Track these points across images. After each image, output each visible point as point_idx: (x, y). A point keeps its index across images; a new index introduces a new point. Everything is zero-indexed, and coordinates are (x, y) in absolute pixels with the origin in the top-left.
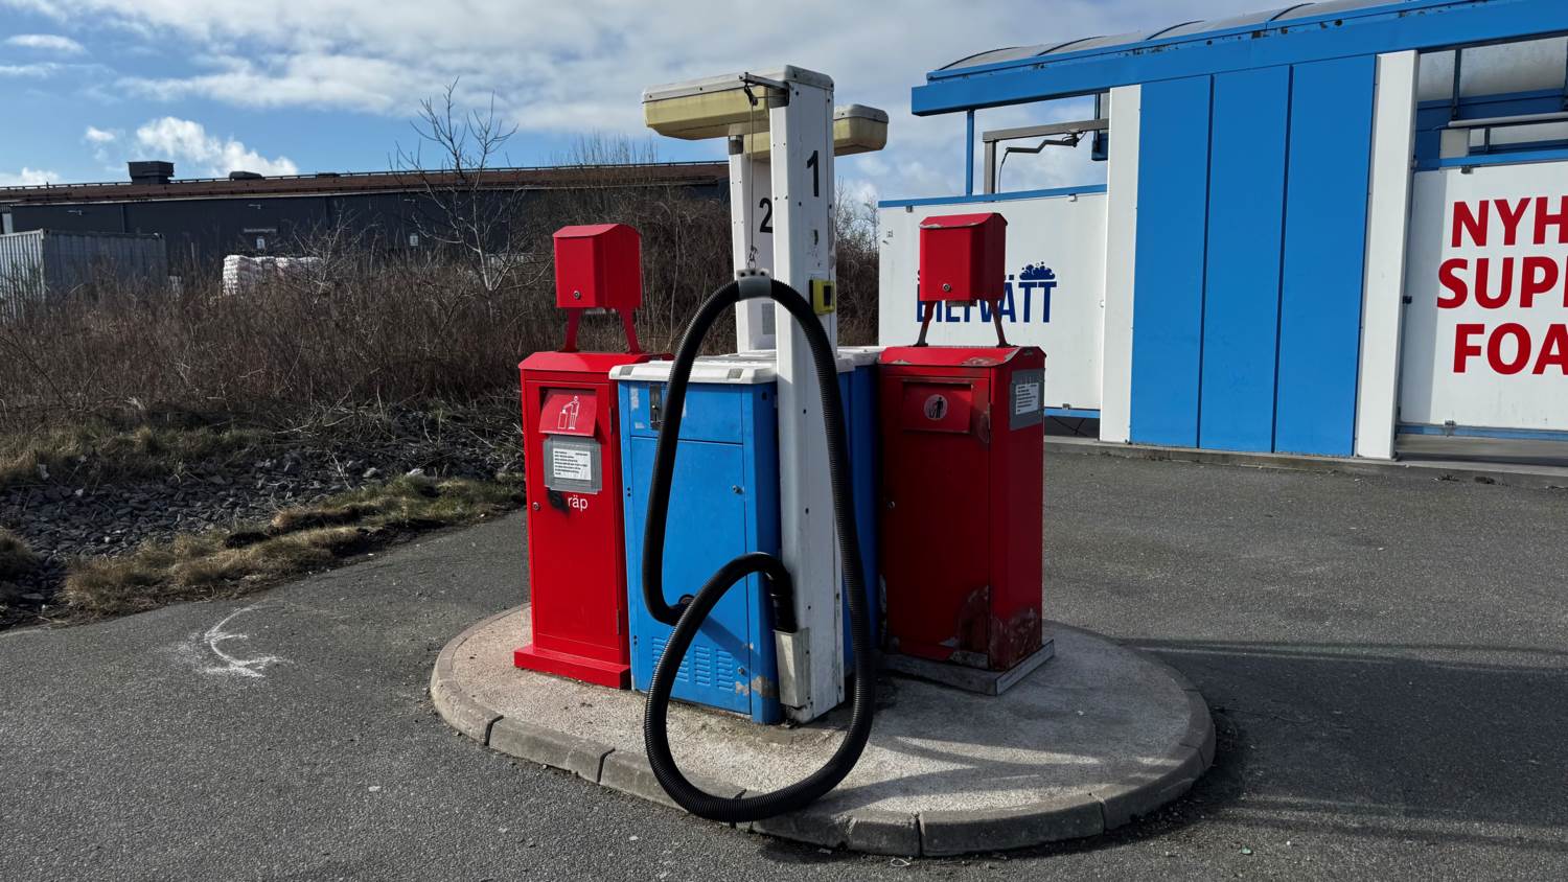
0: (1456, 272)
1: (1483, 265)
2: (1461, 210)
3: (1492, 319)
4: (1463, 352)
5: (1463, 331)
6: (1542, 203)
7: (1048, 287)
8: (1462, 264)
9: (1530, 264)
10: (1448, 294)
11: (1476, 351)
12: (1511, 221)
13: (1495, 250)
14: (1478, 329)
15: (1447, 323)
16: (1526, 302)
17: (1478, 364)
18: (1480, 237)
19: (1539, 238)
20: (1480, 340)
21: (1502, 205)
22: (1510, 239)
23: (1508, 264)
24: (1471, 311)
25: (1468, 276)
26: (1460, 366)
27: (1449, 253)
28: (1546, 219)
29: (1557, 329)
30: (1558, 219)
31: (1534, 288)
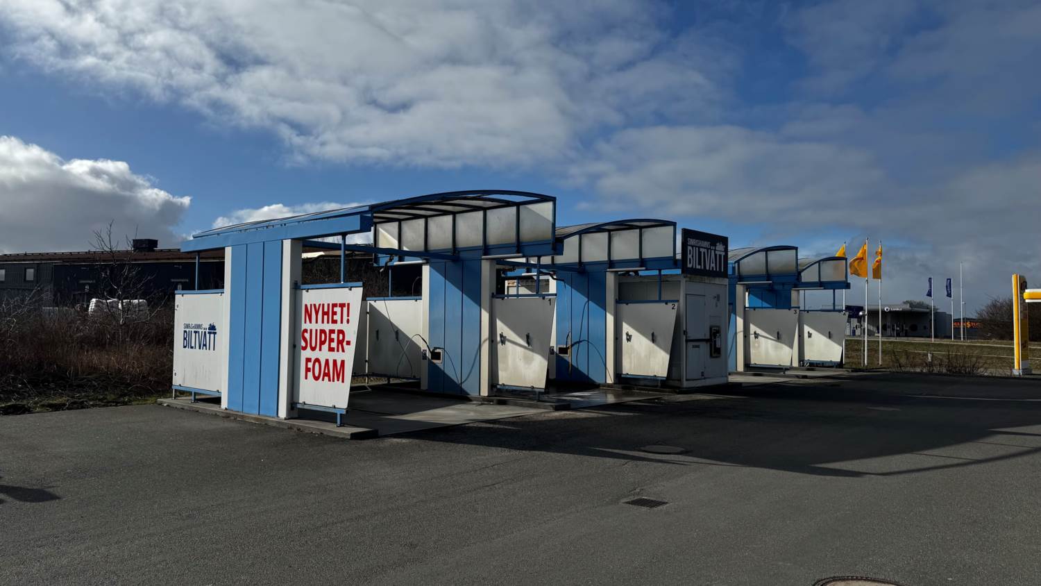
0: (305, 334)
1: (311, 332)
3: (313, 356)
4: (308, 370)
5: (308, 360)
6: (323, 306)
7: (214, 334)
8: (306, 331)
9: (322, 332)
10: (303, 344)
11: (310, 370)
12: (317, 313)
13: (314, 325)
14: (310, 360)
15: (307, 354)
16: (320, 350)
17: (310, 376)
18: (310, 320)
19: (323, 321)
20: (310, 365)
21: (315, 305)
22: (317, 321)
23: (316, 330)
24: (309, 352)
25: (307, 335)
26: (306, 378)
27: (304, 326)
28: (324, 313)
29: (327, 361)
30: (327, 313)
31: (322, 343)
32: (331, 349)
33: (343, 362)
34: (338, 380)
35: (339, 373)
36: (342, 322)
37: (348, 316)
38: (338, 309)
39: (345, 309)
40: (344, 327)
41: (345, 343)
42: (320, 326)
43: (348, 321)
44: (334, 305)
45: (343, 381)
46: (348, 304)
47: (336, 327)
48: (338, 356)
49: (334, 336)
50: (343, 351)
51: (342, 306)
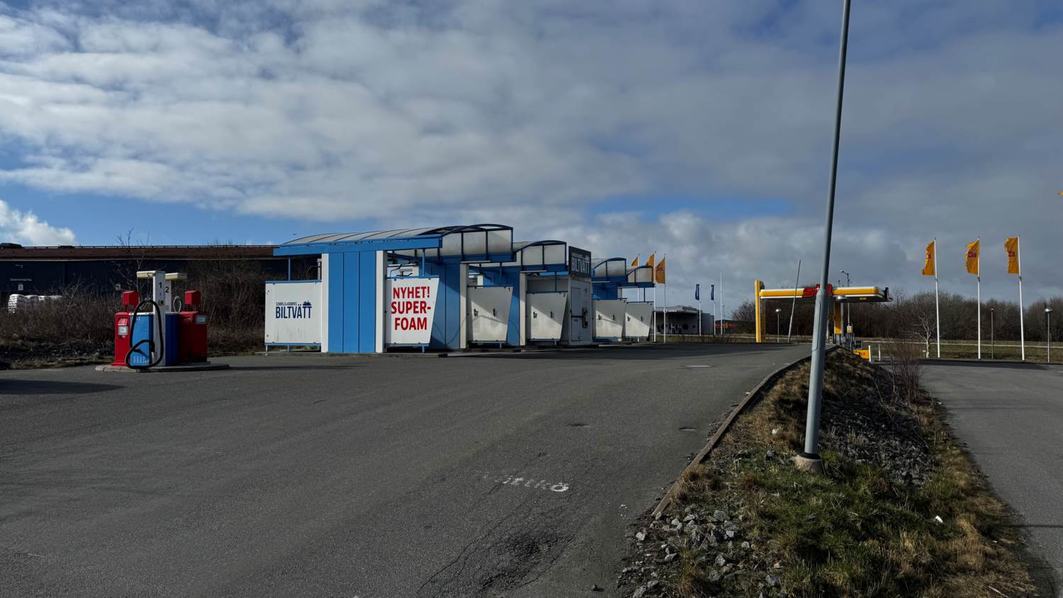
0: (395, 305)
1: (399, 303)
2: (395, 289)
3: (401, 316)
4: (397, 324)
5: (397, 319)
6: (409, 288)
7: (310, 308)
8: (395, 303)
9: (408, 303)
10: (393, 310)
11: (399, 324)
12: (404, 292)
13: (401, 300)
14: (399, 319)
15: (394, 317)
16: (407, 312)
17: (399, 327)
18: (398, 297)
19: (409, 297)
20: (399, 322)
21: (402, 288)
22: (404, 297)
23: (403, 303)
24: (397, 315)
25: (396, 306)
26: (396, 329)
27: (393, 300)
28: (409, 292)
29: (413, 319)
30: (412, 292)
31: (408, 309)
32: (415, 312)
33: (425, 319)
34: (422, 328)
35: (422, 324)
36: (424, 297)
37: (428, 293)
38: (421, 290)
39: (426, 290)
40: (425, 299)
41: (426, 309)
42: (406, 299)
43: (428, 296)
44: (417, 288)
45: (426, 329)
46: (429, 288)
47: (420, 300)
48: (422, 316)
49: (418, 305)
50: (425, 312)
51: (424, 288)
